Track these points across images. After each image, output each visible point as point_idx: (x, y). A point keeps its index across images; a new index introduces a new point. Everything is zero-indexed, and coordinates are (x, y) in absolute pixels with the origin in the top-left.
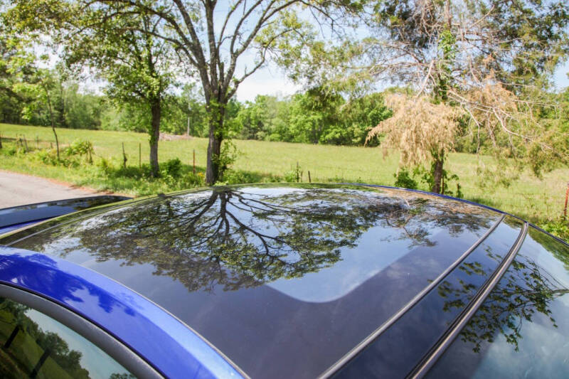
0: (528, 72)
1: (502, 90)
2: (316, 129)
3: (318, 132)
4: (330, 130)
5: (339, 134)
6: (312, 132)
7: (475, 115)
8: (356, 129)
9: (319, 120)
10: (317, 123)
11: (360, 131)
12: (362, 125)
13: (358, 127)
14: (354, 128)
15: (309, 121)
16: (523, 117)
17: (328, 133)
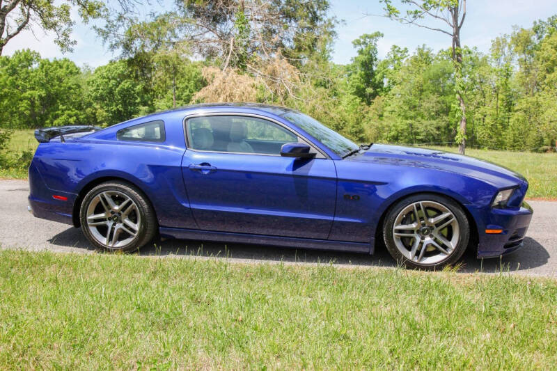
0: (305, 49)
1: (288, 64)
2: (36, 110)
3: (41, 116)
4: (60, 112)
5: (75, 118)
6: (31, 116)
7: (269, 85)
8: (99, 111)
9: (40, 97)
10: (37, 103)
11: (105, 114)
12: (107, 105)
13: (102, 108)
14: (96, 109)
15: (25, 98)
16: (304, 86)
17: (57, 117)
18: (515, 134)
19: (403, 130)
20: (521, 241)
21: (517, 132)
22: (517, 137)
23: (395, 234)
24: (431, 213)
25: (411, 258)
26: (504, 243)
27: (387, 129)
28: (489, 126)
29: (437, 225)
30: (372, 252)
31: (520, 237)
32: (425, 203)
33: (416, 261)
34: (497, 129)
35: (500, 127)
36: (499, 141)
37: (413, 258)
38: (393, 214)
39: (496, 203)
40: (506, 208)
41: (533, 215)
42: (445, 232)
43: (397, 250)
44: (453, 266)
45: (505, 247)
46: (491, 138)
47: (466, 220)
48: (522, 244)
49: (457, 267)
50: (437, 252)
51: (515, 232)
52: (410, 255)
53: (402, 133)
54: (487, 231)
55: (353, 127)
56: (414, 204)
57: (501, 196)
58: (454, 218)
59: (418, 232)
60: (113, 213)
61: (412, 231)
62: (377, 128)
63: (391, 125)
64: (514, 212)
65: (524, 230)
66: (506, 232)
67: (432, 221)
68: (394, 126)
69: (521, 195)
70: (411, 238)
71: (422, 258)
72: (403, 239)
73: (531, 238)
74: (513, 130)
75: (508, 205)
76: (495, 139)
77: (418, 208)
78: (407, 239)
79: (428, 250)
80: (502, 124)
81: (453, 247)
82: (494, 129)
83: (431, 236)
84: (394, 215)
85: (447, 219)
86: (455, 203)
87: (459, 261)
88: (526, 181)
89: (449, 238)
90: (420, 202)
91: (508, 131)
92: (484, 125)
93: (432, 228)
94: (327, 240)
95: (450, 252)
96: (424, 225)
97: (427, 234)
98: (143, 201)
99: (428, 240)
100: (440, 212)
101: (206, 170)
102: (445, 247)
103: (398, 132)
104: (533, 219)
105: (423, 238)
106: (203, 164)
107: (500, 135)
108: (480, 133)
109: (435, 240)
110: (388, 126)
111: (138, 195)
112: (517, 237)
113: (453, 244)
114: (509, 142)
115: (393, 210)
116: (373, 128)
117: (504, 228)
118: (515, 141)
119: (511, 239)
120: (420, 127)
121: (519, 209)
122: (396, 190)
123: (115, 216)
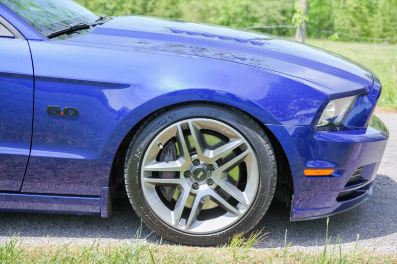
18: (385, 21)
19: (236, 14)
20: (367, 187)
21: (388, 18)
22: (388, 25)
23: (144, 180)
24: (211, 139)
25: (173, 223)
26: (337, 194)
27: (213, 12)
28: (352, 9)
29: (220, 162)
30: (104, 214)
31: (366, 181)
32: (197, 123)
33: (183, 228)
34: (361, 13)
35: (365, 10)
36: (364, 30)
37: (177, 224)
38: (140, 143)
39: (323, 121)
40: (344, 129)
41: (389, 142)
42: (235, 174)
43: (148, 209)
44: (247, 236)
45: (339, 199)
46: (354, 25)
47: (271, 152)
48: (370, 191)
49: (253, 239)
50: (219, 211)
51: (358, 173)
52: (171, 218)
53: (234, 19)
54: (308, 172)
55: (167, 8)
56: (178, 124)
57: (333, 109)
58: (249, 150)
59: (187, 174)
61: (177, 175)
62: (200, 11)
63: (220, 7)
64: (355, 138)
65: (372, 167)
66: (340, 173)
67: (211, 154)
68: (224, 8)
69: (371, 106)
70: (174, 186)
71: (193, 222)
72: (159, 189)
73: (388, 178)
74: (383, 15)
75: (345, 124)
76: (358, 28)
77: (186, 132)
78: (167, 189)
79: (204, 208)
80: (368, 7)
81: (248, 202)
82: (358, 14)
83: (210, 182)
84: (142, 145)
85: (238, 151)
86: (252, 121)
87: (257, 228)
88: (378, 81)
89: (242, 185)
90: (190, 121)
91: (375, 16)
92: (344, 8)
93: (211, 168)
94: (19, 192)
95: (242, 211)
96: (196, 162)
97: (202, 179)
99: (204, 189)
100: (225, 139)
102: (234, 202)
103: (229, 17)
104: (387, 149)
105: (195, 186)
107: (366, 22)
108: (340, 19)
109: (218, 189)
110: (215, 8)
112: (360, 180)
113: (247, 197)
114: (378, 32)
115: (141, 136)
116: (195, 10)
117: (337, 165)
118: (385, 30)
119: (350, 184)
120: (259, 9)
121: (364, 131)
122: (145, 98)
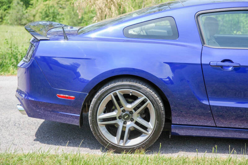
60: (124, 111)
98: (158, 99)
101: (229, 67)
106: (224, 61)
111: (153, 93)
123: (126, 115)
